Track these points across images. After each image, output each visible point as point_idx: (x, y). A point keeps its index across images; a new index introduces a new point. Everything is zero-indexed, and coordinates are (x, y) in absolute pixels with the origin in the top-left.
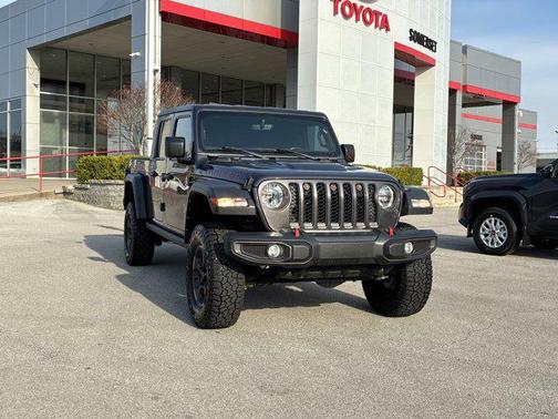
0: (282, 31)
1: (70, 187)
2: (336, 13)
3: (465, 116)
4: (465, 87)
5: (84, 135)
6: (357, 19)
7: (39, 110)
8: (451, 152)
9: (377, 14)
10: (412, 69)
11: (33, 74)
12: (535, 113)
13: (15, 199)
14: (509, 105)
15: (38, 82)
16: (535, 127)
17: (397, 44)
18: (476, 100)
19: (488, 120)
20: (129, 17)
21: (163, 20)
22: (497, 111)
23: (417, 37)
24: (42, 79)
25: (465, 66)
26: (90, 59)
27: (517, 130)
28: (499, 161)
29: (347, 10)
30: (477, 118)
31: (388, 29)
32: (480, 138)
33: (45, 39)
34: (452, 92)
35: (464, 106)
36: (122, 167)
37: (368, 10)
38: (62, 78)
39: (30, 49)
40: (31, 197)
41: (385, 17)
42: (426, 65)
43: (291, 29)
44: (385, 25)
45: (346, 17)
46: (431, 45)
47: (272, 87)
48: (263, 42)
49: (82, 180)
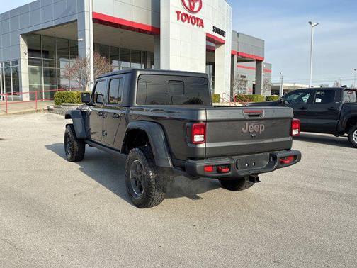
0: (152, 27)
1: (52, 107)
2: (178, 19)
3: (238, 66)
4: (238, 53)
5: (49, 78)
6: (189, 22)
7: (28, 66)
8: (232, 85)
9: (198, 19)
10: (214, 45)
11: (23, 47)
12: (270, 65)
13: (24, 113)
14: (259, 61)
15: (27, 52)
16: (271, 72)
17: (207, 34)
18: (243, 59)
19: (249, 68)
20: (76, 20)
21: (94, 22)
22: (253, 64)
23: (216, 30)
24: (28, 50)
25: (238, 42)
26: (53, 39)
27: (263, 74)
28: (254, 88)
29: (184, 17)
30: (243, 67)
31: (203, 27)
32: (245, 77)
33: (30, 30)
34: (233, 55)
35: (238, 62)
36: (78, 97)
37: (194, 17)
38: (39, 49)
39: (21, 35)
40: (32, 112)
41: (202, 20)
42: (220, 43)
43: (156, 27)
44: (201, 24)
45: (183, 21)
46: (223, 33)
47: (145, 53)
48: (140, 32)
49: (57, 103)
